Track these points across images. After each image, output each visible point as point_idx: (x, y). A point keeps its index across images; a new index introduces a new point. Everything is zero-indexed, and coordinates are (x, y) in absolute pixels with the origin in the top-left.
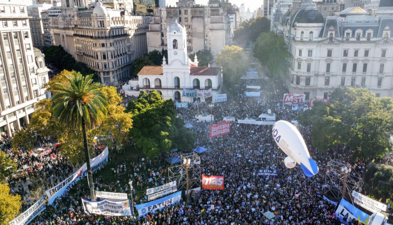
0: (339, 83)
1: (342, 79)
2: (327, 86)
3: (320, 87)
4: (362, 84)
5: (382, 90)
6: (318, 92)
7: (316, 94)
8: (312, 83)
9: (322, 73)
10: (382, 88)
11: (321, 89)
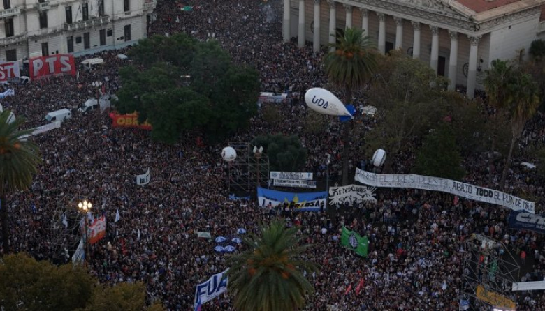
0: (63, 19)
1: (67, 11)
2: (44, 30)
3: (31, 34)
4: (100, 15)
5: (133, 17)
6: (31, 44)
7: (28, 50)
8: (17, 30)
9: (31, 7)
10: (133, 14)
11: (35, 38)
